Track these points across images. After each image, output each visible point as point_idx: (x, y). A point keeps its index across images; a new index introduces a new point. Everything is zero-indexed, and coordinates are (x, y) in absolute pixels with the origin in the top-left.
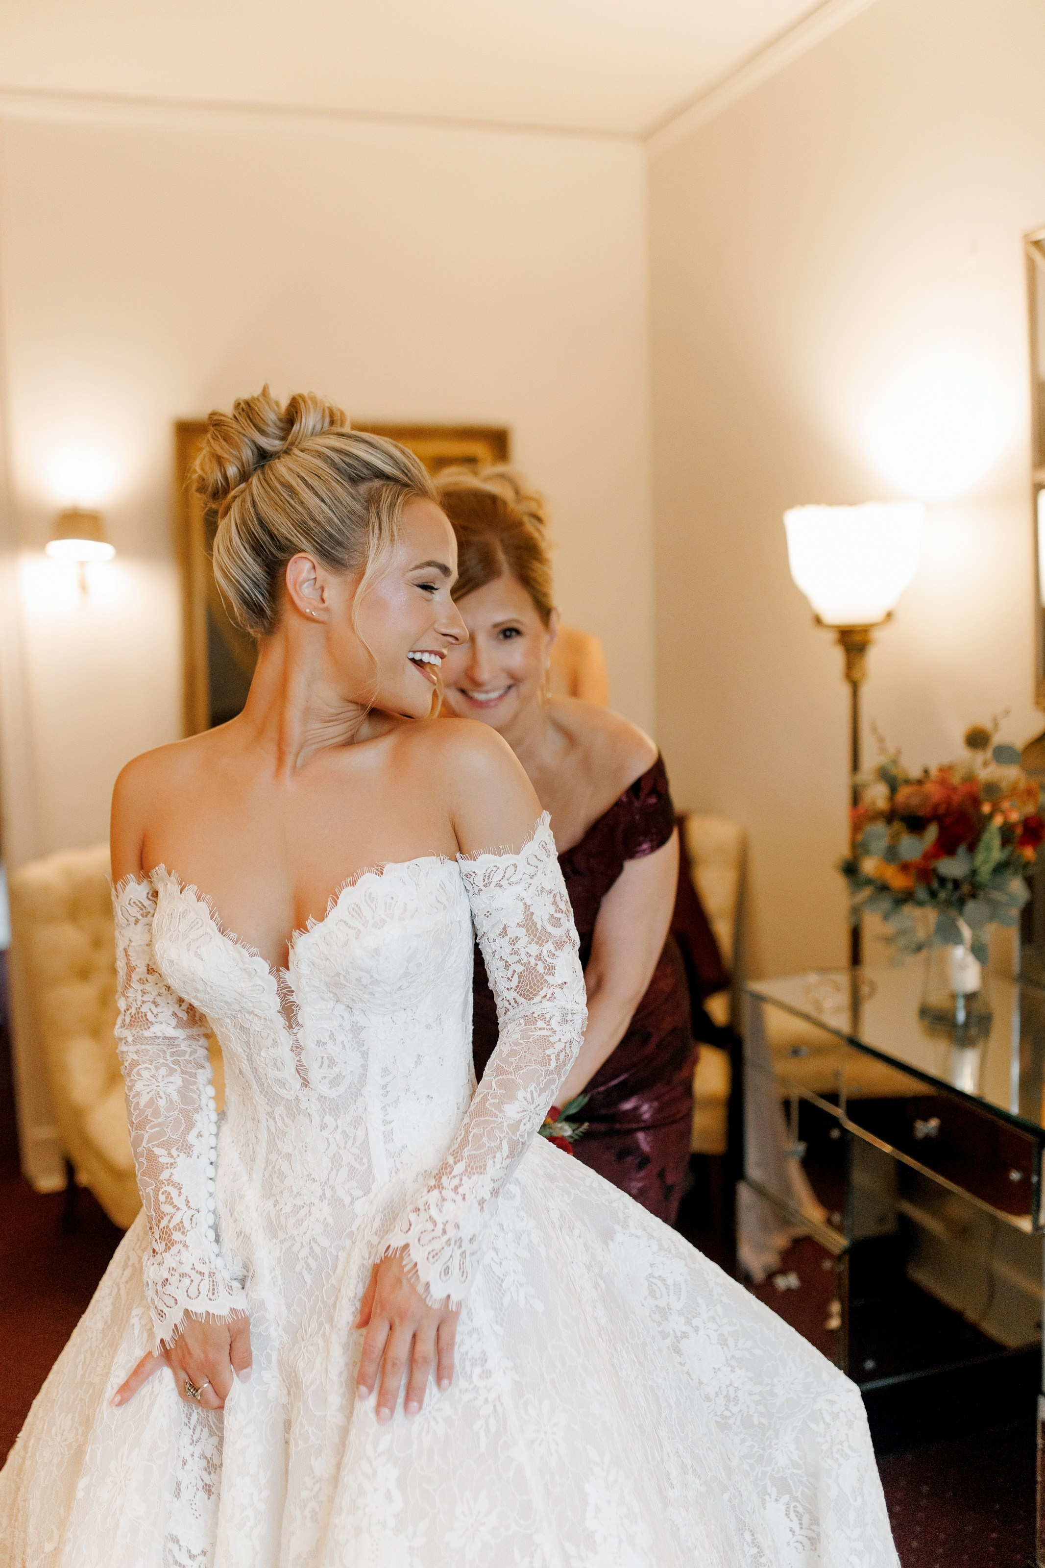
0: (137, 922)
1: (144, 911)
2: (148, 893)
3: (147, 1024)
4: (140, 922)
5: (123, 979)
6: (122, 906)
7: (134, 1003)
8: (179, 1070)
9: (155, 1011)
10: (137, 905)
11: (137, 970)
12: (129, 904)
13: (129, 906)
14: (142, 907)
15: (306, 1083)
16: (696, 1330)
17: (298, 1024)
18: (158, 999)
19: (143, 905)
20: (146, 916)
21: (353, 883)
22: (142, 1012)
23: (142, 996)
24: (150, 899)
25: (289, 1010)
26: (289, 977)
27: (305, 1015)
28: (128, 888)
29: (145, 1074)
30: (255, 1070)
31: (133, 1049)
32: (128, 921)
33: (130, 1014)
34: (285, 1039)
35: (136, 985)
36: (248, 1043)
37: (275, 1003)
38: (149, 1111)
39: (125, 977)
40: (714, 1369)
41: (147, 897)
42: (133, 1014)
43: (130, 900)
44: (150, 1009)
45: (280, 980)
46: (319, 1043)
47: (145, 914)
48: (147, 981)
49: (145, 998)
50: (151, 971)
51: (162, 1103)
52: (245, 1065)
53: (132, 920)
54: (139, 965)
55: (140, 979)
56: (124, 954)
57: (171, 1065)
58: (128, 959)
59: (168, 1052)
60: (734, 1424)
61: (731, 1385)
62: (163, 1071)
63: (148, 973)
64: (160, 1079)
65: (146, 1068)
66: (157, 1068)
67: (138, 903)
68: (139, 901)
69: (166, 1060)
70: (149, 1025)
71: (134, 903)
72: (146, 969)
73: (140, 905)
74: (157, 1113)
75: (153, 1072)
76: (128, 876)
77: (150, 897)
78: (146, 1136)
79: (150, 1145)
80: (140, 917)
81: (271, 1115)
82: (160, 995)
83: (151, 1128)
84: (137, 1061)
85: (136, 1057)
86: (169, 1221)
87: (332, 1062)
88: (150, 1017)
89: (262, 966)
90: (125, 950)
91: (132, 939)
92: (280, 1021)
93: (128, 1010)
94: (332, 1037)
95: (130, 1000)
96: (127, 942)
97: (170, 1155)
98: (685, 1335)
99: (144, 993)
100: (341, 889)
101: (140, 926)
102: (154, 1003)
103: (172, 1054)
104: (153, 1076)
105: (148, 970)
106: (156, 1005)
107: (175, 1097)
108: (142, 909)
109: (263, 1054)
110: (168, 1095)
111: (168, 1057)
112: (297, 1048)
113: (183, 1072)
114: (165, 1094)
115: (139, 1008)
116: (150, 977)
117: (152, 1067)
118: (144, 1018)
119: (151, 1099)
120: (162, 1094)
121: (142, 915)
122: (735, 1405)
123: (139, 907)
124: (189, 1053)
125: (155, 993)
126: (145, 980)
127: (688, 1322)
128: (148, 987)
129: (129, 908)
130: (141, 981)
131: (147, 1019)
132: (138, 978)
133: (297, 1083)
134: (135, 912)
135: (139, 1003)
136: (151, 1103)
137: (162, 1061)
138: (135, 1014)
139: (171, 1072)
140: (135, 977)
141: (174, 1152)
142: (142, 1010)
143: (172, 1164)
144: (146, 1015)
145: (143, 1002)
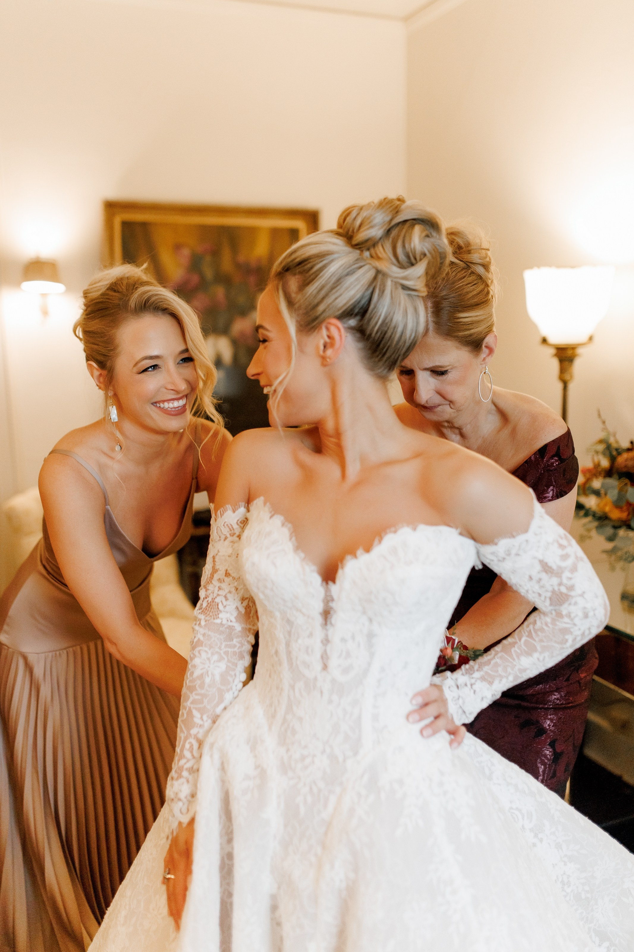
0: (226, 538)
1: (232, 531)
2: (238, 520)
3: (217, 611)
4: (228, 540)
5: (208, 577)
6: (218, 527)
7: (212, 594)
8: (226, 659)
9: (225, 603)
10: (229, 527)
11: (219, 572)
12: (224, 525)
13: (223, 527)
14: (232, 529)
15: (325, 667)
16: (541, 840)
17: (331, 623)
18: (229, 596)
19: (232, 527)
20: (233, 536)
21: (395, 532)
22: (215, 602)
23: (218, 591)
24: (238, 524)
25: (327, 614)
26: (334, 588)
27: (337, 618)
28: (225, 515)
29: (204, 655)
30: (289, 653)
31: (202, 631)
32: (220, 537)
33: (208, 601)
34: (319, 633)
35: (215, 582)
36: (289, 633)
37: (318, 607)
38: (198, 682)
39: (209, 576)
40: (553, 864)
41: (237, 523)
42: (209, 602)
43: (225, 523)
44: (221, 601)
45: (327, 590)
46: (343, 640)
47: (232, 534)
48: (224, 581)
49: (221, 592)
50: (228, 575)
51: (208, 680)
52: (282, 648)
53: (223, 537)
54: (220, 569)
55: (219, 579)
56: (212, 560)
57: (222, 654)
58: (214, 564)
59: (224, 644)
60: (570, 900)
61: (564, 874)
62: (216, 657)
63: (225, 576)
64: (212, 662)
65: (206, 652)
66: (213, 654)
67: (230, 526)
68: (231, 525)
69: (221, 649)
70: (219, 612)
71: (227, 525)
72: (225, 572)
73: (231, 527)
74: (202, 686)
75: (209, 655)
76: (227, 506)
77: (239, 522)
78: (191, 699)
79: (192, 706)
80: (228, 536)
81: (292, 687)
82: (230, 592)
83: (196, 694)
84: (202, 643)
85: (202, 638)
86: (185, 763)
87: (348, 655)
88: (221, 607)
89: (317, 579)
90: (214, 557)
91: (220, 551)
92: (319, 620)
93: (206, 598)
94: (353, 638)
95: (209, 592)
96: (216, 552)
97: (202, 718)
98: (534, 845)
99: (220, 588)
100: (386, 533)
101: (227, 542)
102: (225, 597)
103: (226, 646)
104: (209, 659)
105: (226, 573)
106: (227, 599)
107: (217, 678)
108: (231, 530)
109: (300, 641)
110: (213, 675)
111: (223, 647)
112: (326, 641)
113: (229, 661)
114: (212, 674)
115: (214, 599)
116: (226, 579)
117: (210, 652)
118: (217, 607)
119: (202, 674)
120: (210, 673)
121: (230, 535)
122: (568, 887)
123: (230, 529)
124: (237, 647)
125: (227, 591)
126: (222, 580)
127: (536, 836)
128: (223, 585)
129: (223, 528)
130: (219, 580)
131: (218, 608)
132: (218, 578)
133: (318, 667)
134: (226, 531)
135: (215, 595)
136: (201, 677)
137: (217, 650)
138: (211, 602)
139: (221, 659)
140: (216, 576)
141: (205, 717)
142: (216, 600)
143: (201, 726)
144: (218, 605)
145: (218, 595)
